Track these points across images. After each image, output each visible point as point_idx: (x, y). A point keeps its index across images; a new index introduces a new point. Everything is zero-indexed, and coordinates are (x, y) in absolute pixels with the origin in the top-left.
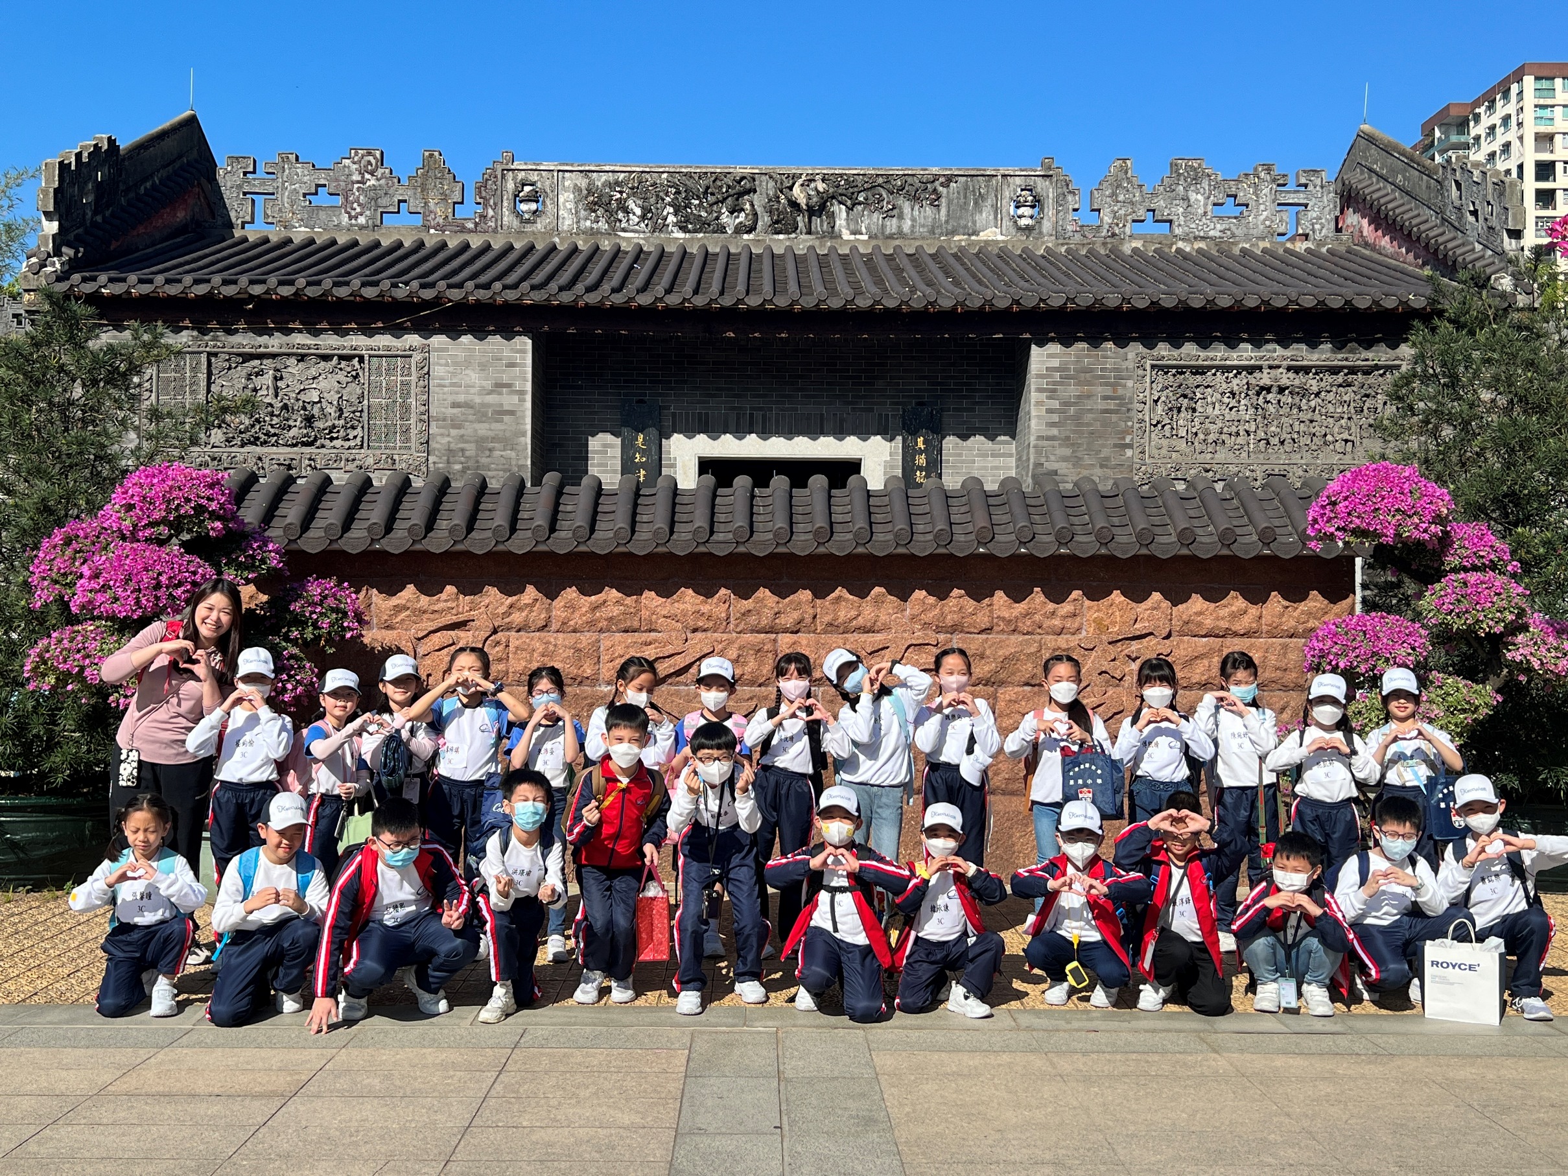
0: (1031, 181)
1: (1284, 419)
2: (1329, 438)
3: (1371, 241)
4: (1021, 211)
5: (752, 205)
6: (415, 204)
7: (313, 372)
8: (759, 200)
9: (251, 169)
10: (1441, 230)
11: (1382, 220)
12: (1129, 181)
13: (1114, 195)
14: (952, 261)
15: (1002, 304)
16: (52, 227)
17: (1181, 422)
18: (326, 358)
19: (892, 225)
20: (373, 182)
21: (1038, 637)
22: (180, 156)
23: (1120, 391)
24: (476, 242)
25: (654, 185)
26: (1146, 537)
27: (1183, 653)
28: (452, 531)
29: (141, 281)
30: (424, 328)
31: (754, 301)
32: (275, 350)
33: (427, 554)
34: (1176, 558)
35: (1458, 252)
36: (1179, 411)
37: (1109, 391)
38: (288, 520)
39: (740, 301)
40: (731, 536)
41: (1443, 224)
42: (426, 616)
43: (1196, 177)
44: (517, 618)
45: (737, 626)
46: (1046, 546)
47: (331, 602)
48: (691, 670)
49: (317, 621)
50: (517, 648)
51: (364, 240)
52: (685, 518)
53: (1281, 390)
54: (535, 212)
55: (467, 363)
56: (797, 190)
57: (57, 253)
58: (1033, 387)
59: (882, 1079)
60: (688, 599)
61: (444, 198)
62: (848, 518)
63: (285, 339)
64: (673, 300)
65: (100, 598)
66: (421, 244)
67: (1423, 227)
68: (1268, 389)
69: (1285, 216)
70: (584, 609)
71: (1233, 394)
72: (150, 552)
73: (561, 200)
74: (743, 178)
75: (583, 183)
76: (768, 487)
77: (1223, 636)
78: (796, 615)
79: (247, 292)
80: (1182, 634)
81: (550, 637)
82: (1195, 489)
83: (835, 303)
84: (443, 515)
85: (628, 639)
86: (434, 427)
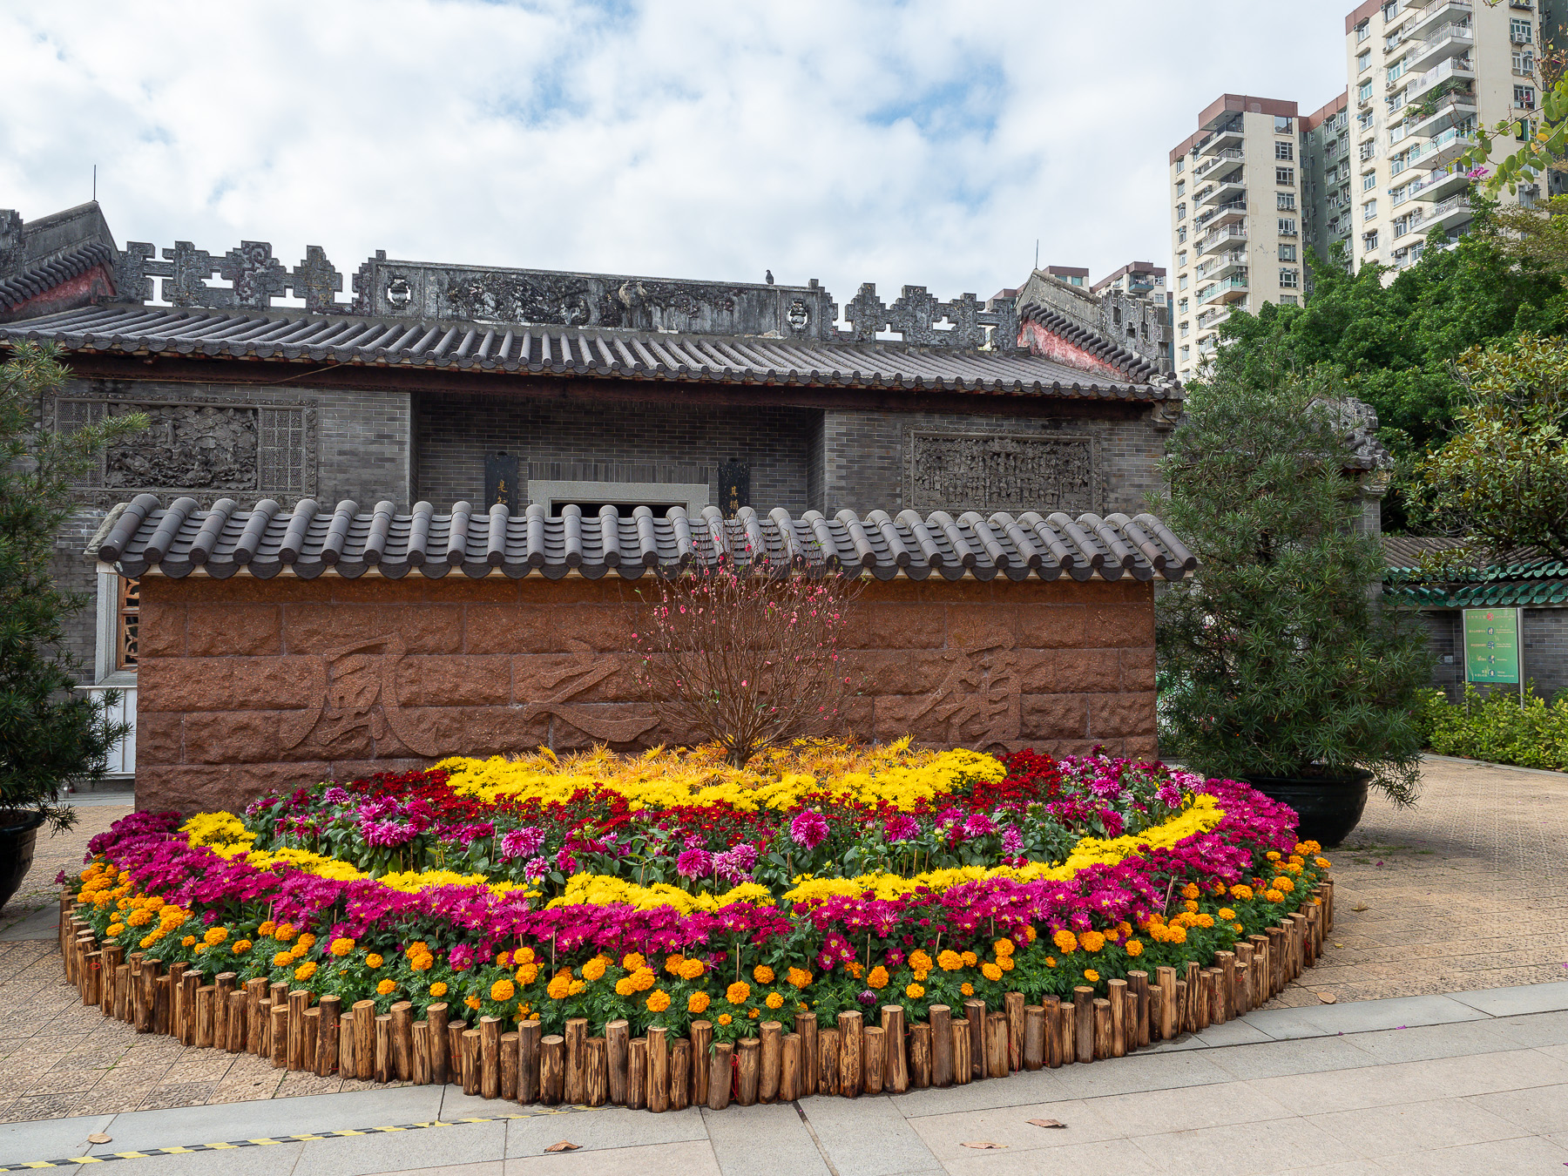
0: (802, 296)
1: (1010, 478)
3: (1045, 352)
4: (794, 318)
5: (586, 303)
6: (300, 290)
7: (210, 422)
8: (591, 299)
9: (150, 254)
12: (874, 300)
13: (862, 310)
14: (749, 351)
17: (936, 478)
18: (222, 410)
19: (697, 324)
20: (261, 270)
22: (83, 239)
23: (892, 453)
24: (354, 323)
25: (505, 282)
26: (1002, 563)
27: (1025, 662)
28: (367, 556)
32: (173, 401)
36: (935, 469)
37: (882, 453)
39: (592, 370)
40: (639, 561)
42: (337, 640)
43: (921, 300)
44: (430, 640)
48: (600, 688)
50: (430, 670)
51: (254, 318)
53: (1008, 455)
54: (404, 301)
55: (353, 417)
56: (622, 292)
58: (826, 448)
60: (595, 621)
61: (325, 286)
63: (181, 393)
64: (535, 367)
66: (305, 323)
68: (999, 455)
71: (973, 458)
73: (427, 292)
74: (578, 281)
75: (445, 279)
79: (147, 349)
80: (1024, 646)
83: (671, 375)
85: (540, 659)
86: (322, 472)
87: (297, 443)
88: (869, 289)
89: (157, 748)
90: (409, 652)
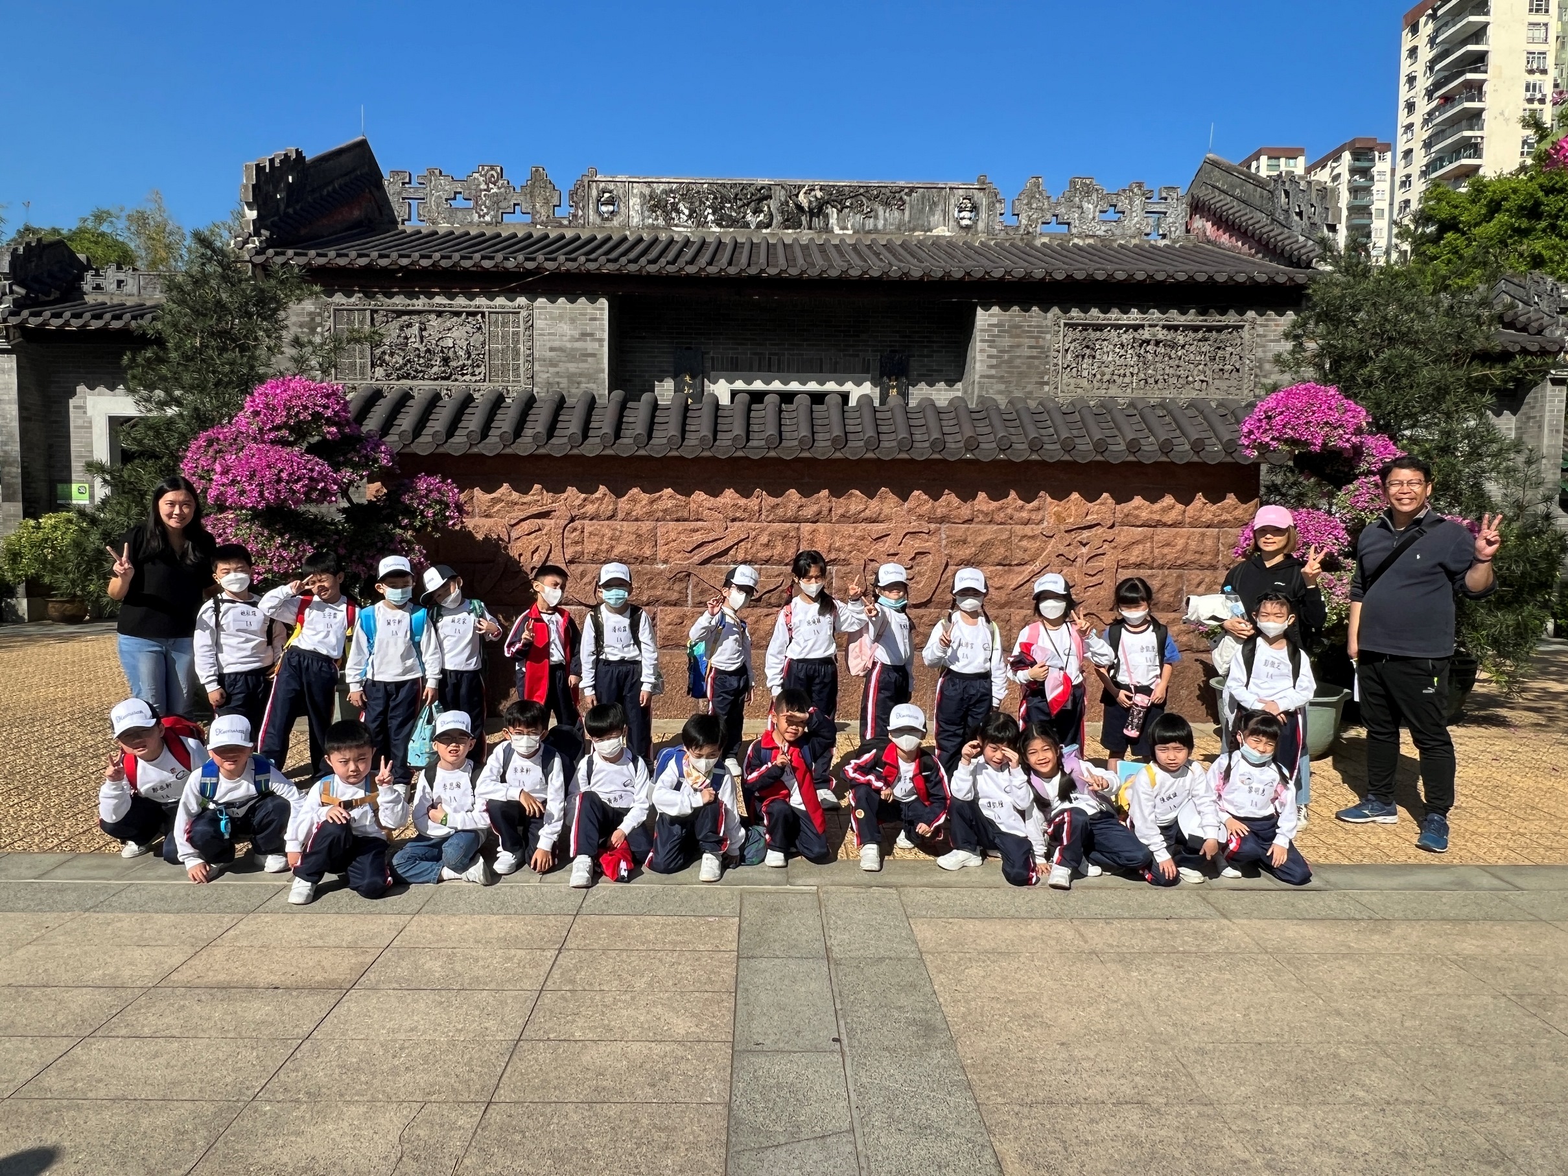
0: (970, 193)
1: (1158, 365)
2: (1190, 379)
3: (1213, 239)
4: (962, 215)
5: (769, 208)
6: (526, 207)
7: (448, 324)
8: (774, 204)
9: (407, 180)
10: (1271, 228)
11: (1222, 222)
12: (1040, 193)
13: (1029, 204)
14: (915, 248)
15: (958, 274)
16: (252, 215)
17: (1084, 366)
18: (457, 314)
19: (870, 224)
20: (495, 190)
21: (1009, 527)
22: (354, 170)
23: (1041, 342)
24: (569, 234)
25: (698, 192)
26: (1100, 446)
27: (1123, 539)
28: (535, 437)
29: (319, 255)
30: (532, 292)
31: (773, 271)
32: (420, 308)
33: (516, 457)
34: (1126, 464)
35: (1286, 242)
36: (1083, 357)
37: (1033, 342)
38: (402, 428)
39: (762, 271)
40: (763, 443)
41: (1272, 223)
42: (516, 507)
43: (1088, 191)
44: (590, 509)
45: (767, 516)
46: (1021, 452)
47: (435, 495)
48: (731, 552)
49: (422, 512)
50: (590, 533)
51: (489, 232)
52: (725, 428)
53: (1157, 343)
54: (612, 212)
55: (561, 317)
56: (801, 196)
57: (257, 233)
58: (978, 339)
59: (928, 958)
60: (729, 496)
61: (547, 202)
62: (859, 429)
63: (427, 301)
64: (712, 270)
65: (230, 491)
66: (530, 236)
67: (1257, 226)
68: (1148, 342)
69: (1151, 221)
70: (644, 502)
71: (1122, 346)
72: (274, 452)
73: (631, 204)
74: (763, 188)
75: (647, 191)
76: (792, 403)
77: (1155, 526)
78: (815, 508)
79: (397, 264)
80: (1123, 524)
81: (617, 524)
82: (1135, 408)
83: (834, 273)
84: (528, 425)
85: (681, 526)
86: (537, 366)
87: (517, 341)
90: (573, 519)
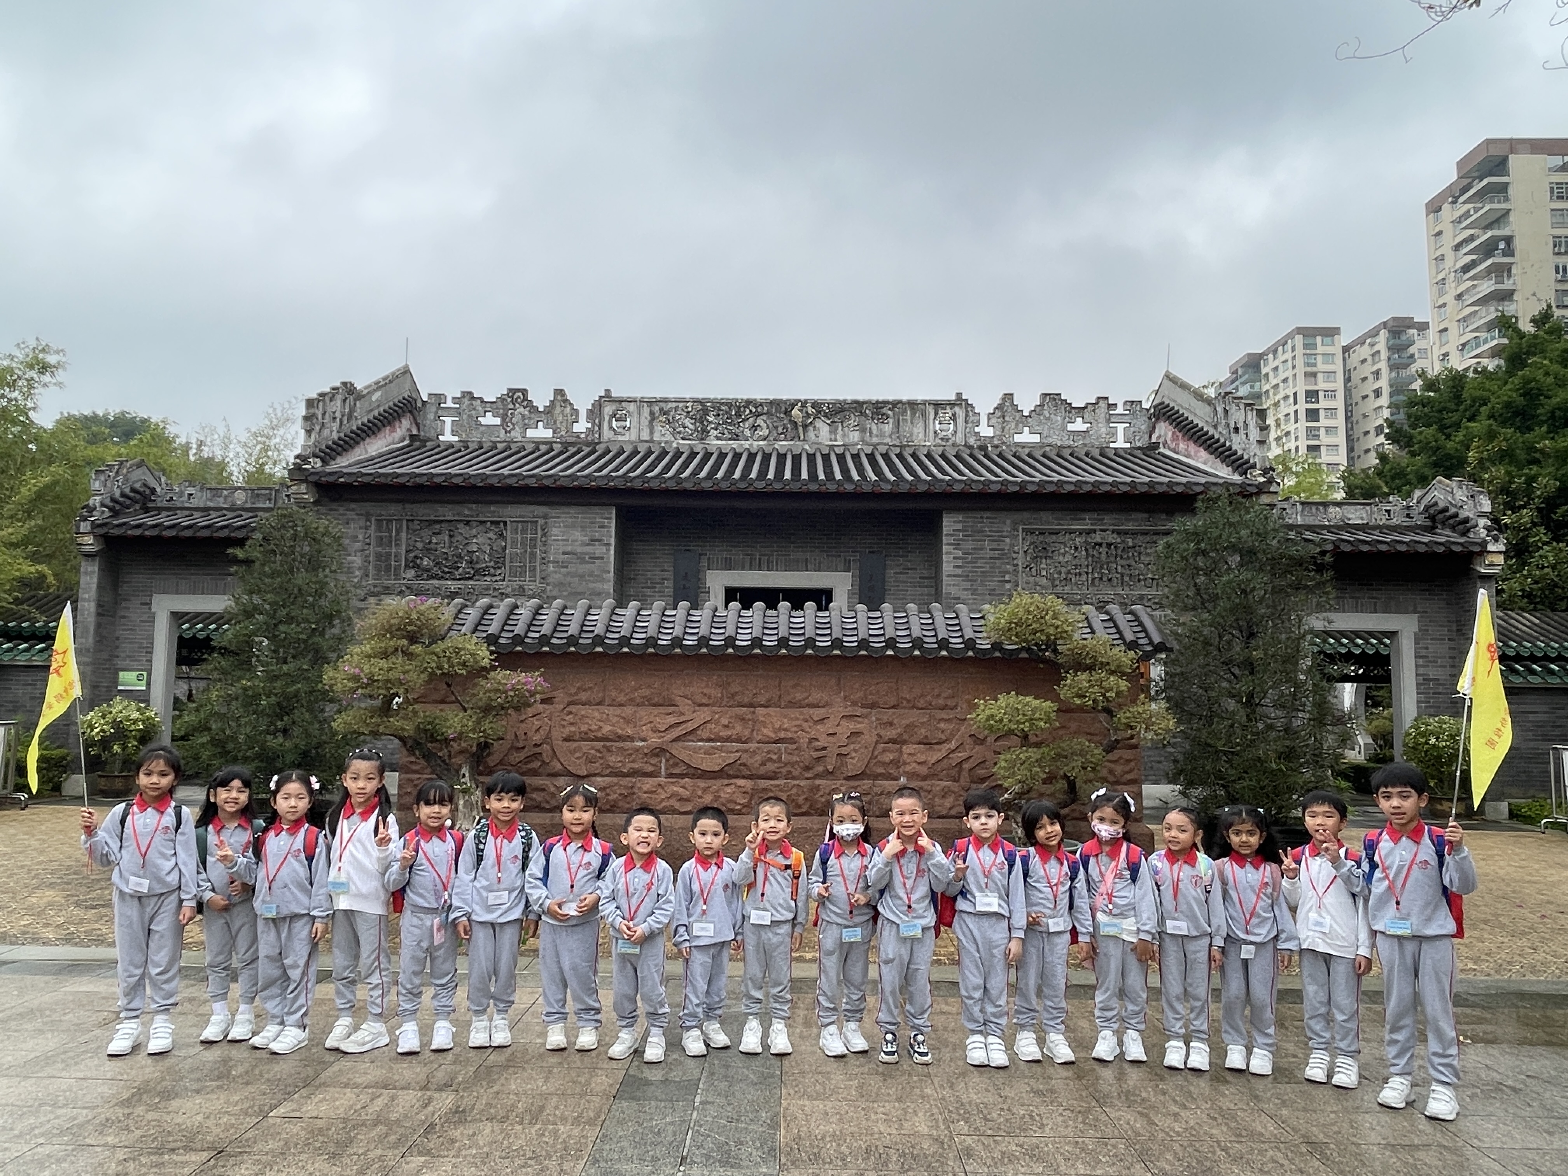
0: (948, 407)
1: (1111, 565)
4: (941, 427)
5: (766, 422)
6: (548, 423)
7: (474, 532)
8: (769, 419)
12: (1013, 408)
13: (1002, 416)
15: (923, 487)
17: (1042, 566)
18: (483, 523)
19: (857, 436)
20: (521, 409)
21: (928, 711)
23: (1002, 545)
24: (587, 448)
25: (702, 409)
31: (760, 485)
32: (450, 518)
36: (1041, 558)
37: (994, 545)
39: (751, 485)
43: (1056, 405)
44: (584, 696)
45: (728, 702)
48: (698, 732)
50: (583, 716)
51: (514, 446)
53: (1109, 545)
54: (625, 428)
56: (795, 412)
58: (945, 542)
60: (696, 684)
61: (567, 419)
63: (457, 511)
64: (709, 484)
68: (1100, 545)
71: (1076, 548)
73: (642, 420)
75: (656, 409)
81: (605, 709)
83: (814, 487)
85: (656, 710)
86: (551, 567)
87: (534, 546)
88: (1008, 397)
89: (411, 762)
90: (570, 704)
